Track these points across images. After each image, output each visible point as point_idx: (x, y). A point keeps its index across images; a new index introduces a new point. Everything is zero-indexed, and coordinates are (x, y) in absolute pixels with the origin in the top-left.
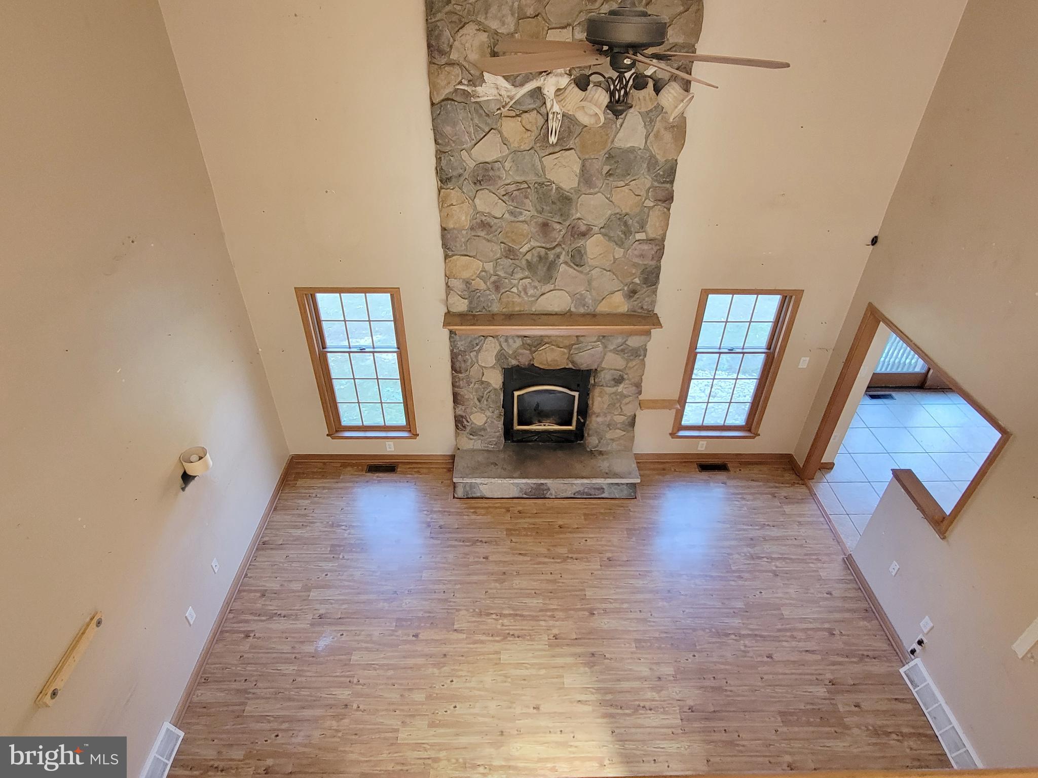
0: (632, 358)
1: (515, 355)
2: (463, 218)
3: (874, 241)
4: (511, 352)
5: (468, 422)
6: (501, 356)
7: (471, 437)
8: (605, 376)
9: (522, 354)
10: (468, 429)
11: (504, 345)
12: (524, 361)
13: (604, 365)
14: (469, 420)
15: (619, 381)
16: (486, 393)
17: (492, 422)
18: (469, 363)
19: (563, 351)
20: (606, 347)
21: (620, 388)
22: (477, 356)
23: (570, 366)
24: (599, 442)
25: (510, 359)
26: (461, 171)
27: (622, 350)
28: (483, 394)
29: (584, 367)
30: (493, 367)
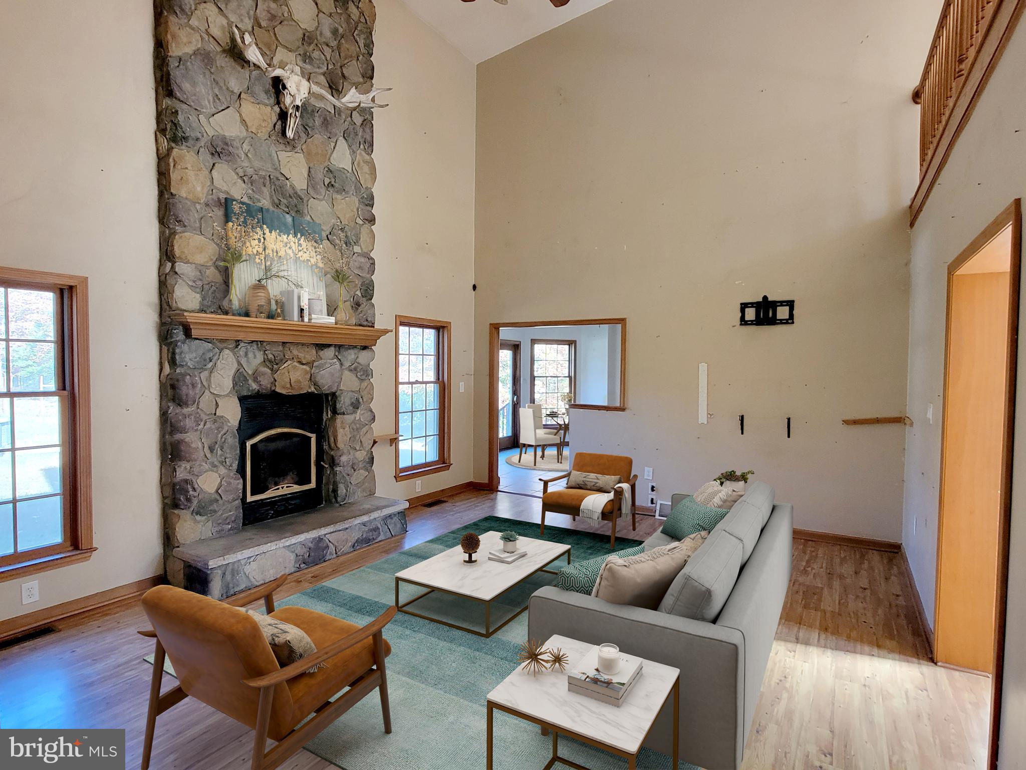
0: (363, 377)
1: (255, 377)
2: (199, 189)
3: (474, 287)
4: (250, 372)
5: (194, 490)
6: (239, 378)
7: (198, 518)
8: (344, 402)
9: (264, 374)
10: (195, 502)
11: (243, 361)
12: (266, 382)
13: (342, 388)
14: (196, 486)
15: (356, 405)
16: (220, 436)
17: (229, 483)
18: (197, 390)
19: (306, 370)
20: (341, 364)
21: (358, 415)
22: (209, 379)
23: (313, 389)
24: (347, 490)
25: (250, 381)
26: (199, 135)
27: (355, 369)
28: (217, 437)
29: (325, 389)
30: (227, 395)
